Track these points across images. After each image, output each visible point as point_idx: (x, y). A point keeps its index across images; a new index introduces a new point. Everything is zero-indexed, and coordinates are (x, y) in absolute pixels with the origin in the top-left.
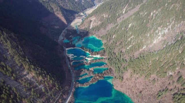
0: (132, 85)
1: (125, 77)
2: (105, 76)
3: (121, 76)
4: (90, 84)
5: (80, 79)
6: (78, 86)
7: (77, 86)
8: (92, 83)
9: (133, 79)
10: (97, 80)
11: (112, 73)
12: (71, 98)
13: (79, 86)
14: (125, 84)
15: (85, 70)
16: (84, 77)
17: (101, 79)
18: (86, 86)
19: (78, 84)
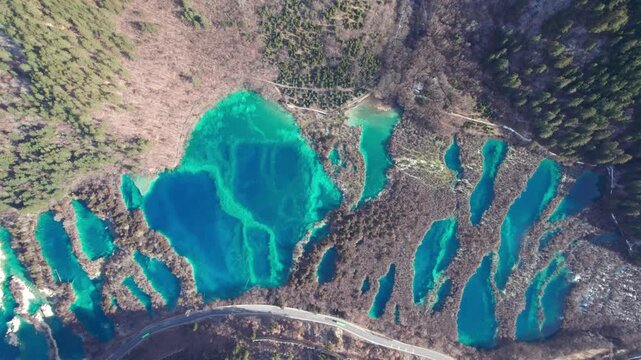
0: (157, 104)
1: (131, 131)
2: (124, 206)
3: (128, 145)
4: (176, 254)
5: (160, 299)
6: (197, 296)
7: (196, 300)
8: (173, 250)
9: (135, 100)
10: (152, 233)
11: (104, 182)
12: (251, 302)
13: (195, 289)
14: (155, 130)
15: (106, 292)
16: (150, 287)
17: (144, 218)
18: (190, 268)
19: (186, 299)
